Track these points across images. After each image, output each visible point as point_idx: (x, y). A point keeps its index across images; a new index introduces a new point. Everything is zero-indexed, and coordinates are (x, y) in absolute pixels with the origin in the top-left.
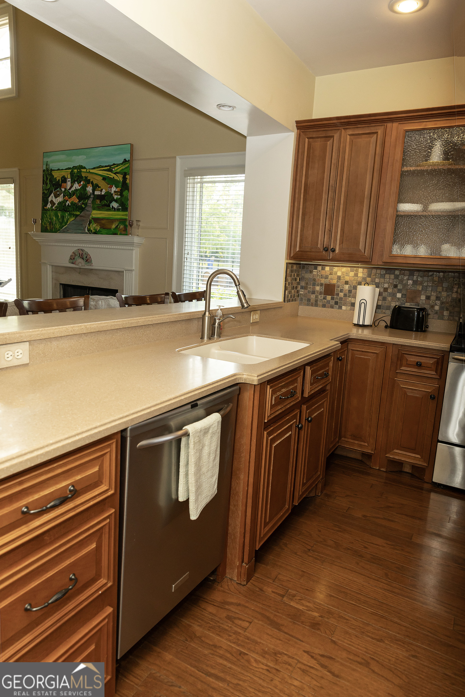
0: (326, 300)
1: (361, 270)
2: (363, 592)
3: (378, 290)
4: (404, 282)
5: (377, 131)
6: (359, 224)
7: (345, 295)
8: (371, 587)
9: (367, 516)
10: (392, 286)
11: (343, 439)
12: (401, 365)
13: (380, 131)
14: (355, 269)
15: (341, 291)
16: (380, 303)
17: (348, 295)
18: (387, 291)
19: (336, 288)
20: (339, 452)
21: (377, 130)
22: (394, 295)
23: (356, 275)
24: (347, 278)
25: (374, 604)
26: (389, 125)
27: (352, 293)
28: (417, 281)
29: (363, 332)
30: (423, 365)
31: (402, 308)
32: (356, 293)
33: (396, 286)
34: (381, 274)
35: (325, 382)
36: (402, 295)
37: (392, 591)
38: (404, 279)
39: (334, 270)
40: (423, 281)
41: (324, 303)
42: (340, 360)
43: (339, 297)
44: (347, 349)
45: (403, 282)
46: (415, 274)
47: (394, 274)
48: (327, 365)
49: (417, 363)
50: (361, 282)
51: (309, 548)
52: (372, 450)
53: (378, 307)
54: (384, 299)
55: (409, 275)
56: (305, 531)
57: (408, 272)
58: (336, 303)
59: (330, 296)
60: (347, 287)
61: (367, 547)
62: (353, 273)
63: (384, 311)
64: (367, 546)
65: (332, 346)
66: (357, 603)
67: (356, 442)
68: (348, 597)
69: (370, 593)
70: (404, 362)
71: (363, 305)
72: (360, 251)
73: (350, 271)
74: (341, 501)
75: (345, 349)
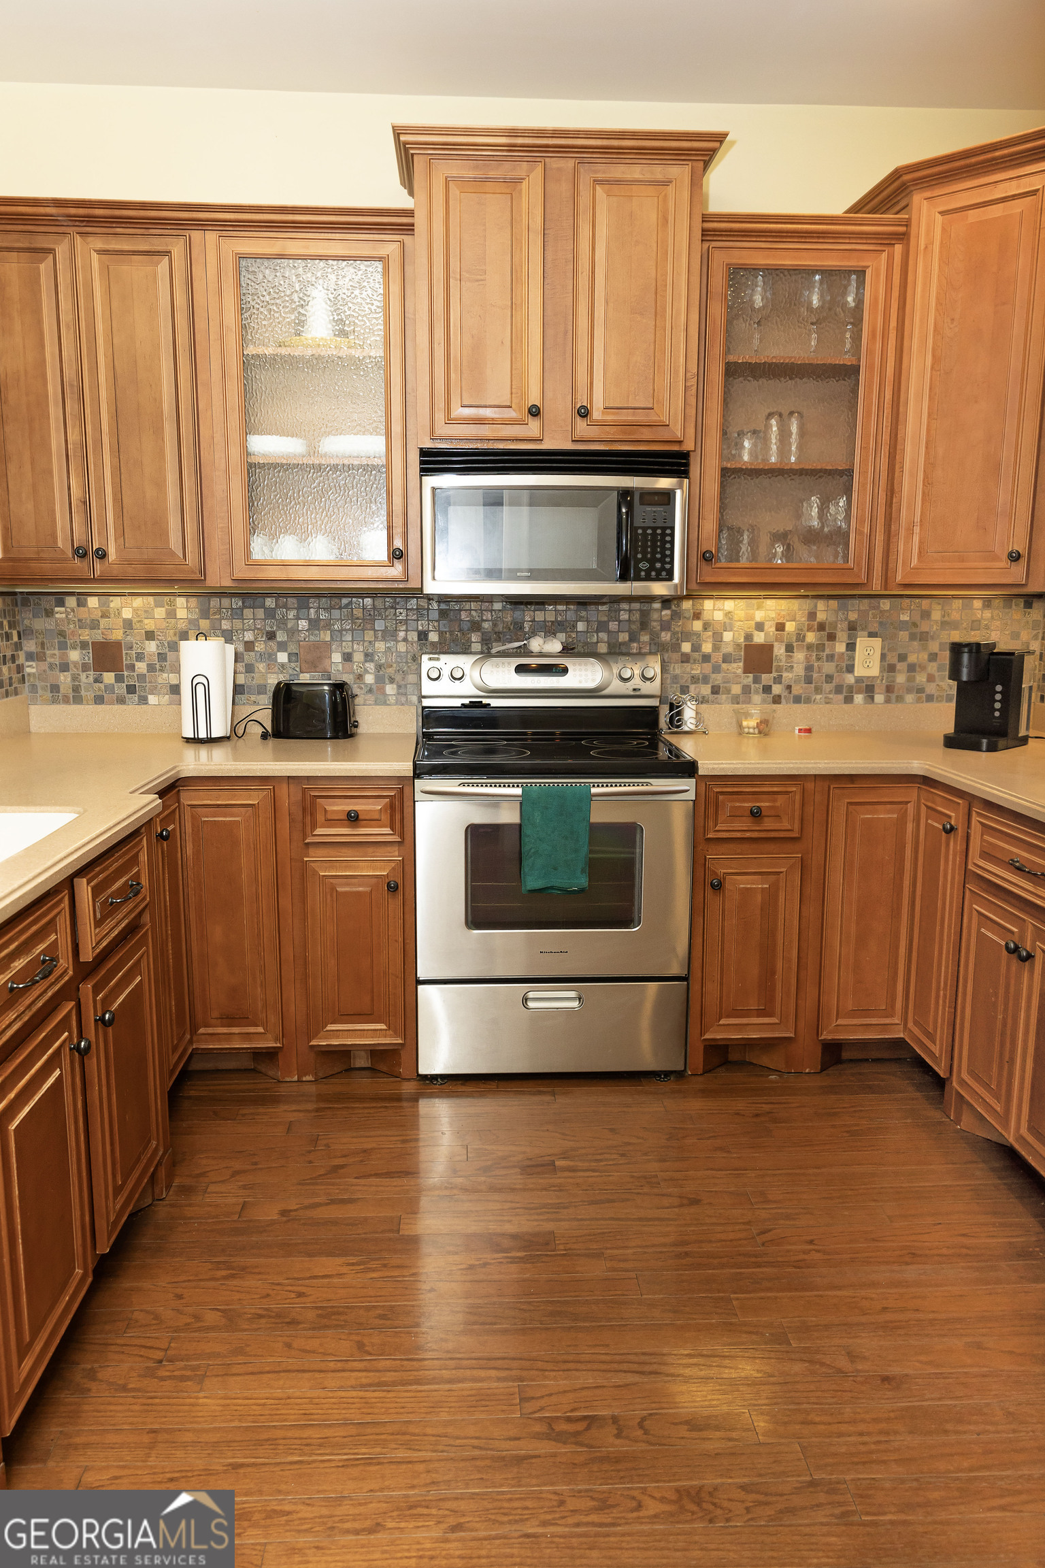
0: (102, 686)
1: (181, 601)
2: (312, 1417)
3: (230, 649)
4: (289, 626)
5: (170, 248)
6: (160, 485)
7: (151, 668)
8: (330, 1395)
9: (291, 1211)
10: (262, 637)
11: (202, 1031)
12: (314, 827)
13: (177, 248)
14: (166, 598)
15: (140, 657)
16: (241, 680)
17: (157, 666)
18: (253, 650)
19: (124, 652)
20: (196, 1066)
21: (167, 245)
22: (270, 658)
23: (171, 614)
24: (149, 625)
25: (345, 1437)
26: (196, 235)
27: (168, 659)
28: (318, 620)
29: (210, 758)
30: (360, 817)
31: (294, 688)
32: (178, 660)
33: (271, 636)
34: (232, 609)
35: (135, 907)
36: (289, 654)
37: (379, 1384)
38: (288, 619)
39: (112, 605)
40: (331, 619)
41: (100, 693)
42: (165, 838)
43: (135, 674)
44: (179, 806)
45: (286, 624)
46: (311, 605)
47: (263, 606)
48: (134, 860)
49: (349, 813)
50: (187, 632)
51: (159, 1355)
52: (276, 1040)
53: (238, 689)
54: (250, 669)
55: (298, 609)
56: (141, 1311)
57: (294, 600)
58: (131, 689)
59: (113, 674)
60: (152, 647)
61: (304, 1293)
62: (163, 609)
63: (253, 698)
64: (303, 1289)
65: (138, 811)
66: (305, 1455)
67: (236, 1030)
68: (281, 1447)
69: (330, 1411)
70: (320, 818)
71: (200, 689)
72: (173, 554)
73: (153, 605)
74: (222, 1193)
75: (173, 807)
